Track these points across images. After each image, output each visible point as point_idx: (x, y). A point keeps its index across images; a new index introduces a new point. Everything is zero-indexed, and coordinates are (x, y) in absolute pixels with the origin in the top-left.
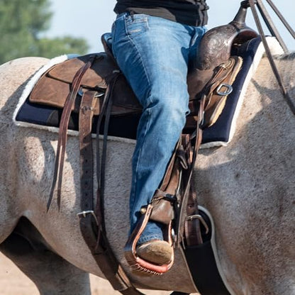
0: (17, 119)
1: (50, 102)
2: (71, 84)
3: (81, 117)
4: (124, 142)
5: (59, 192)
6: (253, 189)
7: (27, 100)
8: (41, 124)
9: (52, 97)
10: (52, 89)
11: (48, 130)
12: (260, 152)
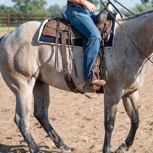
0: (40, 40)
1: (51, 35)
2: (56, 30)
3: (62, 40)
4: (77, 47)
5: (58, 62)
6: (116, 61)
7: (42, 34)
8: (47, 42)
9: (51, 34)
10: (50, 31)
11: (50, 44)
12: (118, 50)
